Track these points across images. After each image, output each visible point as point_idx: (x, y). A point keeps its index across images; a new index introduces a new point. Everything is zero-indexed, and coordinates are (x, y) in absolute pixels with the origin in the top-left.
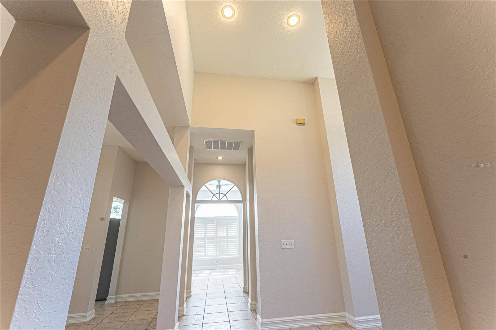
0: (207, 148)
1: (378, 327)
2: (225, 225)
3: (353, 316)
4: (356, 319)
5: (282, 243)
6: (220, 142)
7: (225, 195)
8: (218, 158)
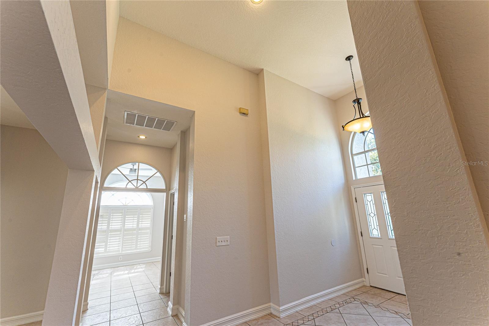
0: (126, 123)
1: (297, 312)
2: (136, 215)
3: (278, 306)
4: (281, 308)
5: (218, 240)
6: (147, 117)
7: (144, 182)
8: (140, 137)
